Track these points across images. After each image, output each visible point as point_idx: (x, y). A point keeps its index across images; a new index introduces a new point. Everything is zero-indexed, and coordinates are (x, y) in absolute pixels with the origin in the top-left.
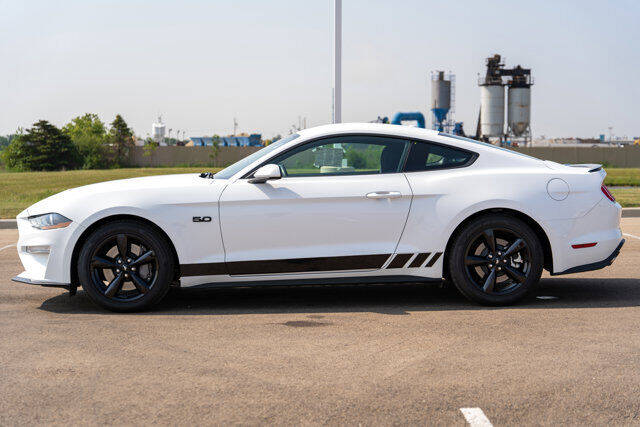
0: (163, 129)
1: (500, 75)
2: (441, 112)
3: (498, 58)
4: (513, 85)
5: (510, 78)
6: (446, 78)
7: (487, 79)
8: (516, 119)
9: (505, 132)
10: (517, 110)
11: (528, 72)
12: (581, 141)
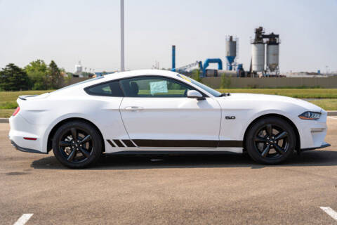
0: (81, 68)
1: (262, 38)
2: (231, 58)
3: (261, 29)
4: (269, 43)
5: (268, 39)
6: (234, 40)
7: (256, 40)
8: (271, 62)
9: (265, 69)
10: (271, 57)
11: (277, 36)
12: (308, 74)
